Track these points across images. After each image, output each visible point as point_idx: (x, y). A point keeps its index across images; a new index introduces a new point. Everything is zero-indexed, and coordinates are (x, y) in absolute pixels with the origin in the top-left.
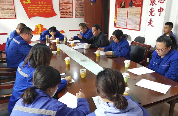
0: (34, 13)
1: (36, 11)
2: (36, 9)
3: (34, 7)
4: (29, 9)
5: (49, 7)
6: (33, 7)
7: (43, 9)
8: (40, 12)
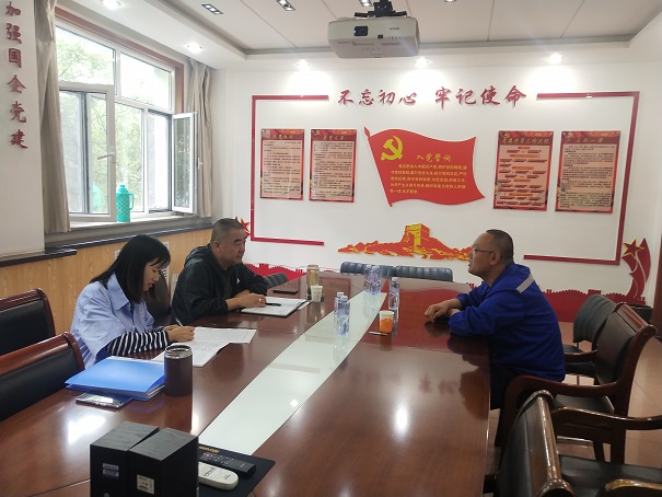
0: (406, 188)
1: (413, 182)
2: (414, 176)
3: (410, 170)
4: (395, 175)
5: (458, 171)
6: (406, 170)
7: (436, 177)
8: (427, 186)
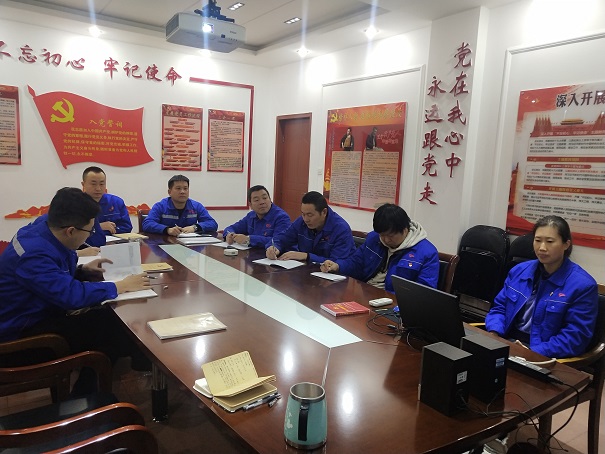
1: (87, 145)
3: (83, 133)
4: (68, 138)
5: (130, 136)
6: (80, 133)
7: (110, 141)
